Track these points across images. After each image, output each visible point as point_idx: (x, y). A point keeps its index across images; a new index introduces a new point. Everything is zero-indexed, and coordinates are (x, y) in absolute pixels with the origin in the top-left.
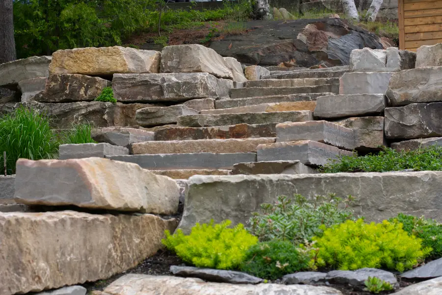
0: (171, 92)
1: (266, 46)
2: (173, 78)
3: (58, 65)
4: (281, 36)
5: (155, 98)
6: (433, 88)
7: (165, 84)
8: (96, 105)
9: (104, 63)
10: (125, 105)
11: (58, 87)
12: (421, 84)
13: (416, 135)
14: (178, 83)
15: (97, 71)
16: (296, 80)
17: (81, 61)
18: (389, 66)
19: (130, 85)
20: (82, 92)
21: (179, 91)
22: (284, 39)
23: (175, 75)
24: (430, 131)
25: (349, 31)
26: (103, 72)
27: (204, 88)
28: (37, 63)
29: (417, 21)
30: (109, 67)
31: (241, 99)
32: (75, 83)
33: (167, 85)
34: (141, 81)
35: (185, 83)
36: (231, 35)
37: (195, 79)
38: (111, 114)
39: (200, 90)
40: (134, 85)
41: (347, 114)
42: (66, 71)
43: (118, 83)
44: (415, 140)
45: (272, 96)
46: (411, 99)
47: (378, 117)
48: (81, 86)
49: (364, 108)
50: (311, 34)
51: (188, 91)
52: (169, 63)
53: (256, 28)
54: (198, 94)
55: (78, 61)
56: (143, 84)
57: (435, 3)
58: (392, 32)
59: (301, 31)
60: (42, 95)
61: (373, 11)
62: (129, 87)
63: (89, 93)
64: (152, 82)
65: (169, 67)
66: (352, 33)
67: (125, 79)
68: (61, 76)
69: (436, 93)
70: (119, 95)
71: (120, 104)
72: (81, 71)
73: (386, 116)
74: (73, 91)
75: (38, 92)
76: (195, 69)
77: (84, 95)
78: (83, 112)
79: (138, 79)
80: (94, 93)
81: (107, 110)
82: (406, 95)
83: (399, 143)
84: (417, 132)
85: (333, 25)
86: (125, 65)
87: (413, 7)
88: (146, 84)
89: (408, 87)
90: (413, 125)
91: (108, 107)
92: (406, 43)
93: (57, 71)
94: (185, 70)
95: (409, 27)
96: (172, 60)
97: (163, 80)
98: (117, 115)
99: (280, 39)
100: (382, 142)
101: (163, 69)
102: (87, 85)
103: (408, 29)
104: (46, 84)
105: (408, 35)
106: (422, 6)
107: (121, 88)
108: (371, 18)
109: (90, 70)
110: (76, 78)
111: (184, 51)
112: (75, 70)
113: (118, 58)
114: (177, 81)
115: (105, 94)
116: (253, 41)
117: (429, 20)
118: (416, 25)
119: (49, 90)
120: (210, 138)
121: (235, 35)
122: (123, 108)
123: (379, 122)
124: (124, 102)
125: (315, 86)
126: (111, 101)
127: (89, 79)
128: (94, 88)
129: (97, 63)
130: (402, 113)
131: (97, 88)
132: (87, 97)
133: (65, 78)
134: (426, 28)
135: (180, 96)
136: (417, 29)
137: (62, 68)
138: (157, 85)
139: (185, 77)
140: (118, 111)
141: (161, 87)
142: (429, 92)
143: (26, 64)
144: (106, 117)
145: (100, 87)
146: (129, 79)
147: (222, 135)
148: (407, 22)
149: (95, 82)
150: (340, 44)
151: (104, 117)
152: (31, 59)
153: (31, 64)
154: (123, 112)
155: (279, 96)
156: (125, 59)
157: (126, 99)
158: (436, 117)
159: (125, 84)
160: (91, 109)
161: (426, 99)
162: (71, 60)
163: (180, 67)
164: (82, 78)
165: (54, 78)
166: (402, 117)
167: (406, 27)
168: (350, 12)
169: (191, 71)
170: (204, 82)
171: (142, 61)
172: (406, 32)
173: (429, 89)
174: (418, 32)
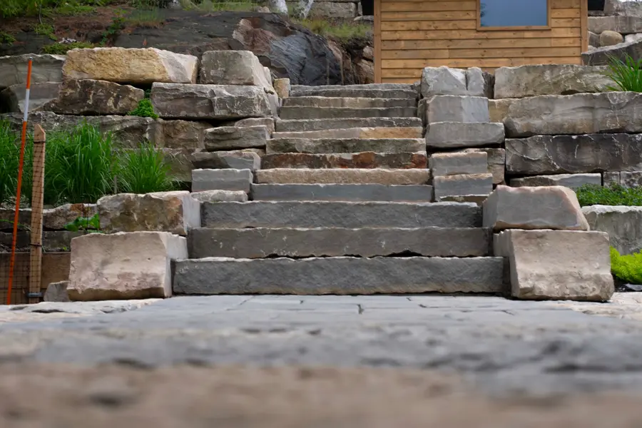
0: (223, 108)
1: (195, 46)
2: (223, 90)
3: (75, 67)
4: (212, 33)
5: (202, 114)
6: (559, 119)
7: (216, 98)
8: (132, 121)
9: (137, 68)
10: (166, 122)
11: (77, 95)
12: (545, 114)
13: (542, 171)
14: (230, 97)
15: (128, 78)
16: (347, 99)
17: (107, 64)
18: (472, 89)
19: (173, 98)
20: (110, 103)
21: (233, 107)
22: (215, 37)
23: (225, 88)
24: (558, 167)
25: (291, 30)
26: (135, 79)
27: (262, 106)
28: (37, 63)
29: (398, 26)
30: (144, 74)
31: (307, 120)
32: (101, 92)
33: (218, 99)
34: (186, 94)
35: (240, 98)
36: (143, 28)
37: (251, 93)
38: (152, 132)
39: (257, 107)
40: (177, 98)
41: (464, 144)
42: (86, 76)
43: (158, 94)
44: (544, 176)
45: (347, 119)
46: (534, 131)
47: (500, 149)
48: (108, 96)
49: (483, 138)
50: (247, 32)
51: (242, 108)
52: (212, 73)
53: (172, 20)
54: (255, 112)
55: (103, 64)
56: (188, 97)
57: (421, 5)
58: (340, 36)
59: (237, 28)
60: (53, 105)
61: (306, 5)
62: (171, 100)
63: (120, 105)
64: (199, 95)
65: (212, 77)
66: (295, 33)
67: (166, 90)
68: (81, 82)
69: (562, 125)
70: (159, 109)
71: (161, 120)
72: (106, 76)
73: (507, 148)
74: (98, 102)
75: (48, 101)
76: (246, 81)
77: (113, 107)
78: (118, 128)
79: (182, 90)
80: (127, 106)
81: (149, 128)
82: (528, 125)
83: (522, 179)
84: (543, 168)
85: (271, 22)
86: (165, 72)
87: (393, 8)
88: (191, 97)
89: (530, 116)
90: (539, 160)
91: (150, 124)
92: (383, 52)
93: (73, 75)
94: (233, 82)
95: (387, 33)
96: (216, 68)
97: (212, 93)
98: (158, 134)
99: (211, 36)
100: (503, 177)
101: (205, 79)
102: (118, 96)
103: (386, 35)
104: (60, 91)
105: (385, 43)
106: (405, 7)
107: (162, 101)
108: (303, 14)
109: (118, 76)
110: (102, 85)
111: (232, 58)
112: (98, 75)
113: (155, 63)
114: (230, 95)
115: (144, 108)
116: (175, 38)
117: (413, 25)
118: (396, 31)
119: (64, 99)
120: (329, 167)
121: (148, 27)
122: (164, 125)
123: (500, 155)
124: (164, 118)
125: (384, 108)
126: (152, 117)
127: (118, 87)
128: (126, 99)
129: (127, 68)
130: (525, 145)
131: (131, 100)
132: (117, 110)
133: (86, 85)
134: (408, 36)
135: (233, 113)
136: (397, 36)
137: (81, 71)
138: (205, 98)
139: (239, 91)
140: (159, 128)
141: (211, 102)
142: (554, 124)
143: (17, 63)
144: (147, 135)
145: (136, 99)
146: (172, 90)
147: (343, 163)
148: (384, 26)
149: (129, 91)
150: (284, 48)
151: (144, 136)
152: (25, 57)
153: (27, 63)
154: (164, 130)
155: (355, 118)
156: (164, 65)
157: (166, 115)
158: (563, 152)
159: (165, 95)
160: (127, 125)
161: (550, 131)
162: (94, 62)
163: (227, 77)
164: (110, 85)
165: (72, 84)
166: (525, 151)
167: (384, 33)
168: (277, 4)
169: (242, 83)
170: (262, 99)
171: (182, 68)
172: (383, 38)
173: (554, 121)
174: (398, 40)
